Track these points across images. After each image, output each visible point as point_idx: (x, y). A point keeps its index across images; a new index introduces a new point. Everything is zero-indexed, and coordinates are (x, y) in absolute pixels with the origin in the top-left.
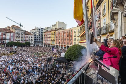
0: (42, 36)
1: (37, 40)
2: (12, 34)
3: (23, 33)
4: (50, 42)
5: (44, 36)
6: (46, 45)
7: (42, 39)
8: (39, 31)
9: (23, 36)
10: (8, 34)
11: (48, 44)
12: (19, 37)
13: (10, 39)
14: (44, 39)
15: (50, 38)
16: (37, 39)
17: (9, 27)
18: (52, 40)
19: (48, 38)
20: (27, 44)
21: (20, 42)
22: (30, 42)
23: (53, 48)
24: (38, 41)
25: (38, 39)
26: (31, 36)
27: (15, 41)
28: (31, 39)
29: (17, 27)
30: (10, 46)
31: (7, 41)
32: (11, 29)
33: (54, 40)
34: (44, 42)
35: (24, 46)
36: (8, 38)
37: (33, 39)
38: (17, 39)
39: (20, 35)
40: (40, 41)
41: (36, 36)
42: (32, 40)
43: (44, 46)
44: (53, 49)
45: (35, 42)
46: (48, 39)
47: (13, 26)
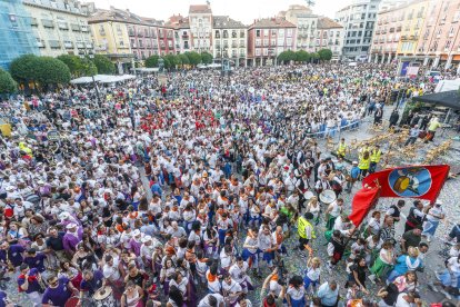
0: (370, 26)
1: (353, 42)
2: (290, 31)
3: (315, 26)
4: (395, 46)
5: (376, 28)
6: (380, 57)
7: (368, 37)
8: (363, 11)
9: (316, 31)
10: (282, 31)
11: (387, 54)
12: (305, 37)
13: (285, 46)
14: (374, 37)
15: (399, 30)
16: (351, 38)
17: (284, 13)
18: (404, 39)
19: (392, 31)
20: (323, 57)
21: (307, 50)
22: (333, 49)
23: (406, 63)
24: (356, 45)
25: (356, 38)
26: (335, 31)
27: (295, 50)
28: (334, 41)
29: (303, 8)
30: (285, 63)
31: (279, 51)
32: (288, 18)
33: (414, 38)
34: (373, 47)
35: (315, 62)
36: (280, 42)
37: (342, 40)
38: (300, 45)
39: (309, 32)
40: (361, 44)
41: (352, 30)
42: (337, 43)
43: (373, 58)
44: (404, 67)
45: (344, 49)
46: (391, 36)
47: (293, 6)
